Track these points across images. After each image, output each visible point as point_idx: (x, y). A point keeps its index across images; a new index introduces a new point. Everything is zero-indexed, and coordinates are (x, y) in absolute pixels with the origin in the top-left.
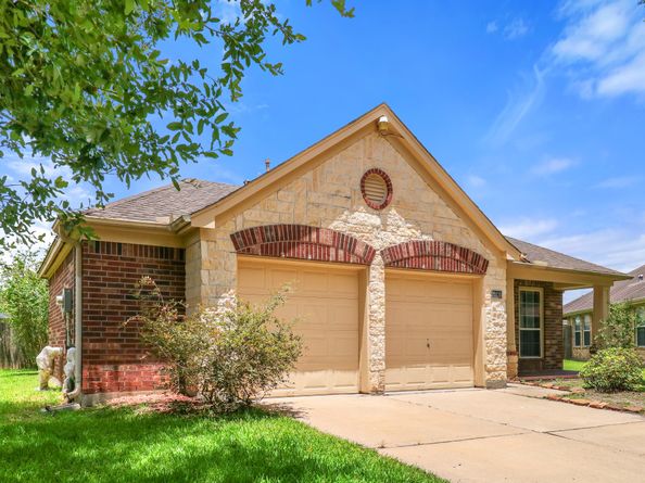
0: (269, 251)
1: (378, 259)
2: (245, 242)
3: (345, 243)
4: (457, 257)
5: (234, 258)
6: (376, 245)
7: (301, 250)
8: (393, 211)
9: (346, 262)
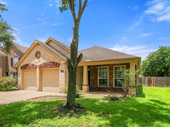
0: (24, 69)
1: (38, 67)
2: (21, 68)
3: (33, 65)
4: (52, 64)
5: (21, 70)
6: (38, 65)
7: (28, 68)
8: (41, 58)
9: (33, 69)
